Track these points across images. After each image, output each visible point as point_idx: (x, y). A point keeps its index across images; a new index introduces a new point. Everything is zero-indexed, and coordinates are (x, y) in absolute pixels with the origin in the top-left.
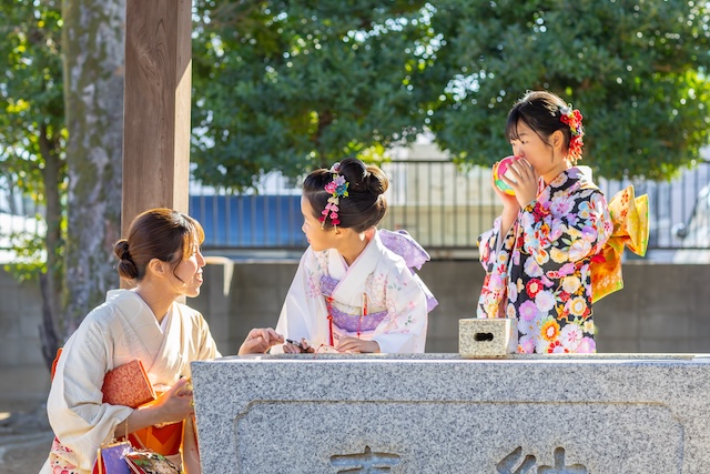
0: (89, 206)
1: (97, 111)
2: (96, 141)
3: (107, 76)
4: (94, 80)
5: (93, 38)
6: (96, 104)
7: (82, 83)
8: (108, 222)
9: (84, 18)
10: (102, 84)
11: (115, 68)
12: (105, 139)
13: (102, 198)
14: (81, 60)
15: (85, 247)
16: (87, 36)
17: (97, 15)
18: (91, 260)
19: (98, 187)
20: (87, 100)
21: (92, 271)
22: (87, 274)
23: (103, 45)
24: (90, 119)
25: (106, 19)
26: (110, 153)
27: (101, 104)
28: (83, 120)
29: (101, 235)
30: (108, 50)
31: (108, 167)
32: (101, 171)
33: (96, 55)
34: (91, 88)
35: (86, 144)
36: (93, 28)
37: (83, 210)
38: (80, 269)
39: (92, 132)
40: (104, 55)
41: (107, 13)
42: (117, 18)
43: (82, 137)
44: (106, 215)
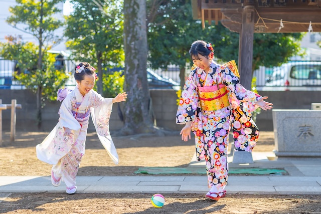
0: (133, 75)
1: (135, 49)
2: (135, 57)
3: (138, 40)
4: (134, 41)
5: (134, 29)
6: (134, 47)
7: (131, 41)
8: (138, 79)
9: (131, 24)
10: (137, 42)
11: (139, 37)
12: (137, 57)
13: (137, 73)
14: (130, 35)
15: (132, 86)
16: (132, 29)
17: (135, 23)
18: (134, 90)
19: (135, 70)
20: (132, 46)
21: (134, 93)
22: (133, 93)
23: (137, 31)
24: (133, 51)
25: (137, 24)
26: (139, 60)
27: (136, 47)
28: (131, 52)
29: (136, 83)
30: (138, 32)
31: (138, 65)
32: (136, 65)
33: (135, 34)
34: (133, 43)
35: (132, 58)
36: (134, 27)
37: (131, 76)
38: (130, 92)
39: (134, 55)
40: (137, 34)
41: (137, 22)
42: (140, 24)
43: (130, 56)
44: (138, 78)
